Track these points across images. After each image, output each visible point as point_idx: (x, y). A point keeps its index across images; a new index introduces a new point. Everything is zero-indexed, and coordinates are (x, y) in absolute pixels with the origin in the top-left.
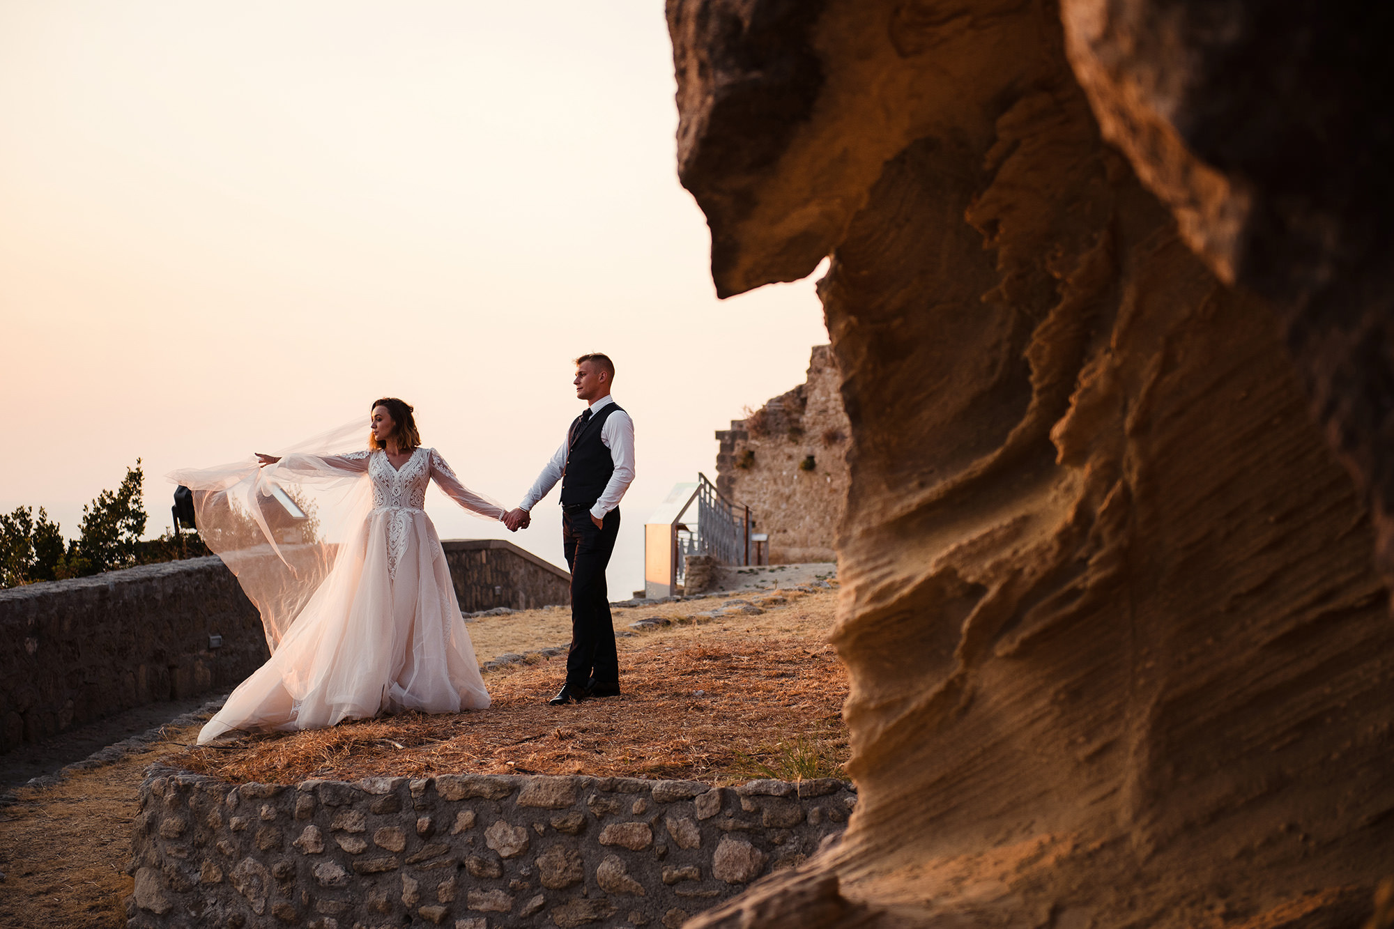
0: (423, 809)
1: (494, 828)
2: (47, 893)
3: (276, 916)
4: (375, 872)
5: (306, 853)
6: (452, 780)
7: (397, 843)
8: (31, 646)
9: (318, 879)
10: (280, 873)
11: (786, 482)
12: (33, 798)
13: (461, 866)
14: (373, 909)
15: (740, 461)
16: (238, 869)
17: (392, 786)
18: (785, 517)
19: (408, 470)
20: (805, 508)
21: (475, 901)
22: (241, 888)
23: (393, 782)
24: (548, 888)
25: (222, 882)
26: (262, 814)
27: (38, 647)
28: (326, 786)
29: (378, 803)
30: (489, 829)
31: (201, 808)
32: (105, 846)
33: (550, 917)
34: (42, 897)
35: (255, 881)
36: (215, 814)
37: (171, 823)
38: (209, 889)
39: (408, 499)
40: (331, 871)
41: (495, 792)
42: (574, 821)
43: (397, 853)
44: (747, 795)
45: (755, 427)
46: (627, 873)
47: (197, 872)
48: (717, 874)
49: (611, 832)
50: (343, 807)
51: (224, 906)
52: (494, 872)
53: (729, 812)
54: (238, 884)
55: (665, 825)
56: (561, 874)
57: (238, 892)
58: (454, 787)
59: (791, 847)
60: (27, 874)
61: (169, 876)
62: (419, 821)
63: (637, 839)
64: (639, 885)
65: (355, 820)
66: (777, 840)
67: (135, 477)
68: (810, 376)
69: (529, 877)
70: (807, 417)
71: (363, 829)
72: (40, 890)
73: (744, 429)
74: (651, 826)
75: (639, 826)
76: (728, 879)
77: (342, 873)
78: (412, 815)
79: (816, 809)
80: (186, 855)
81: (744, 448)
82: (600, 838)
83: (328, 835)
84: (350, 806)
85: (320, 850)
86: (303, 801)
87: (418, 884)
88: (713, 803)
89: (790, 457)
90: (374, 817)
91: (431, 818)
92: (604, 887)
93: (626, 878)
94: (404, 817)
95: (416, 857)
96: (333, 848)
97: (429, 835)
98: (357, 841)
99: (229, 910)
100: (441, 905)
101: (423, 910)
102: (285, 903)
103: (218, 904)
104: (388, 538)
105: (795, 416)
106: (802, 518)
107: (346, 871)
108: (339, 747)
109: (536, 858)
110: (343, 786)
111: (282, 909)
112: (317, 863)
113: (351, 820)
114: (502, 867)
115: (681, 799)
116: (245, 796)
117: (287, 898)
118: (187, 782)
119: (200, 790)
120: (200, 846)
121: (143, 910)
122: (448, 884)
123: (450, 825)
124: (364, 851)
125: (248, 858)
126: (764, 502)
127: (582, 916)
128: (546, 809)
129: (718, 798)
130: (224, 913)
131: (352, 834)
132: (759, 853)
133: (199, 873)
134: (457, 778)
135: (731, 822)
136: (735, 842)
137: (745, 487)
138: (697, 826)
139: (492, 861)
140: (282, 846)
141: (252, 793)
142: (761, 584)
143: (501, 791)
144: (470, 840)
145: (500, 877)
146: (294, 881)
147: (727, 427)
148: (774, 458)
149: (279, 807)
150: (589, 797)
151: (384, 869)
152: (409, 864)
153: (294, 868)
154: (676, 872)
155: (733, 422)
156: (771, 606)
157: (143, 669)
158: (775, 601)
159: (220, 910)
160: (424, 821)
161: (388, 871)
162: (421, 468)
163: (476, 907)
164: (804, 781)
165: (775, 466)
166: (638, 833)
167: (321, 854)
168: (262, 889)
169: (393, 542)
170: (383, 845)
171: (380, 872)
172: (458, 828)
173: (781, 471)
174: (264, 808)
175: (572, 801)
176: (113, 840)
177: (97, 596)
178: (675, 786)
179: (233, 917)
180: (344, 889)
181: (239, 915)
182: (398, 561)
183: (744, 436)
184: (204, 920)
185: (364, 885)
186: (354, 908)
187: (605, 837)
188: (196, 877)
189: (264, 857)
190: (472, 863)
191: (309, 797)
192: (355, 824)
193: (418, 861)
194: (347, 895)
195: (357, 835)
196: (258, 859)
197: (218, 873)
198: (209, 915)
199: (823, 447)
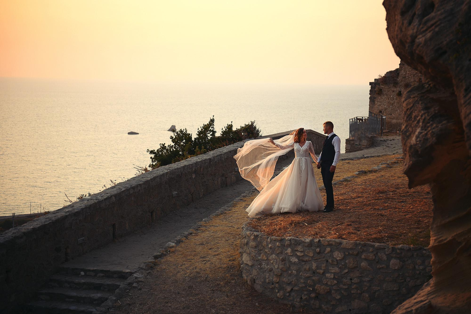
0: (318, 247)
1: (335, 253)
2: (217, 255)
3: (281, 269)
4: (306, 261)
5: (288, 255)
6: (325, 240)
7: (311, 254)
8: (194, 176)
9: (291, 261)
10: (282, 259)
11: (392, 99)
12: (205, 225)
13: (327, 261)
14: (305, 270)
15: (377, 92)
16: (271, 257)
17: (310, 241)
18: (391, 110)
19: (304, 148)
20: (398, 107)
21: (331, 270)
22: (272, 262)
23: (310, 240)
24: (349, 268)
25: (267, 260)
26: (277, 245)
27: (195, 176)
28: (293, 239)
29: (306, 245)
30: (334, 253)
31: (261, 241)
32: (228, 241)
33: (349, 275)
34: (217, 256)
35: (275, 260)
36: (265, 243)
37: (252, 244)
38: (263, 261)
39: (304, 155)
40: (294, 260)
41: (336, 244)
42: (355, 253)
43: (311, 257)
44: (398, 249)
45: (382, 82)
46: (368, 265)
47: (260, 256)
48: (391, 267)
49: (364, 256)
50: (298, 245)
51: (267, 265)
52: (336, 263)
53: (394, 253)
54: (271, 261)
55: (378, 255)
56: (352, 265)
57: (271, 262)
58: (325, 242)
59: (409, 262)
60: (210, 249)
61: (253, 257)
62: (317, 249)
63: (371, 258)
64: (371, 269)
65: (301, 248)
66: (406, 260)
67: (212, 121)
68: (400, 66)
69: (344, 265)
70: (399, 79)
71: (303, 250)
72: (215, 254)
73: (379, 82)
74: (374, 255)
75: (371, 255)
76: (394, 269)
77: (297, 260)
78: (315, 248)
79: (416, 253)
80: (257, 252)
81: (379, 88)
82: (362, 257)
83: (293, 251)
84: (299, 244)
85: (292, 254)
86: (287, 243)
87: (317, 265)
88: (390, 250)
89: (393, 91)
90: (305, 248)
91: (320, 249)
92: (363, 268)
93: (368, 267)
94: (313, 248)
95: (316, 258)
96: (295, 254)
97: (319, 253)
98: (301, 253)
99: (268, 266)
100: (322, 270)
101: (318, 271)
102: (283, 266)
103: (265, 265)
104: (299, 165)
105: (395, 78)
106: (397, 110)
107: (298, 260)
108: (291, 224)
109: (346, 261)
110: (298, 240)
111: (282, 268)
112: (291, 258)
113: (299, 248)
114: (337, 262)
115: (382, 249)
116: (272, 240)
117: (283, 265)
118: (257, 235)
119: (261, 237)
120: (261, 250)
121: (245, 264)
122: (324, 265)
123: (324, 251)
124: (303, 256)
125: (274, 255)
126: (385, 105)
127: (357, 275)
128: (348, 249)
129: (391, 249)
130: (267, 267)
131: (300, 251)
132: (401, 263)
133: (260, 257)
134: (326, 240)
135: (394, 255)
136: (395, 260)
137: (379, 100)
138: (386, 255)
139: (335, 260)
140: (282, 253)
141: (274, 239)
142: (387, 145)
143: (337, 244)
144: (329, 255)
145: (337, 264)
146: (285, 261)
147: (373, 81)
148: (388, 91)
149: (281, 243)
150: (359, 247)
151: (308, 260)
152: (314, 260)
153: (285, 258)
154: (381, 266)
155: (375, 79)
156: (394, 164)
157: (219, 179)
158: (395, 163)
159: (266, 266)
160: (318, 250)
161: (309, 261)
162: (308, 147)
163: (331, 271)
164: (413, 247)
165: (388, 94)
166: (371, 256)
167: (292, 255)
168: (277, 262)
169: (301, 166)
170: (308, 255)
171: (307, 261)
172: (326, 252)
173: (390, 96)
174: (278, 243)
175: (355, 247)
176: (229, 239)
177: (209, 161)
178: (381, 245)
179: (270, 269)
180: (298, 264)
181: (271, 268)
182: (302, 171)
183: (379, 84)
184: (262, 268)
185: (303, 263)
186: (300, 269)
187: (363, 257)
188: (260, 258)
189: (277, 255)
190: (330, 261)
191: (289, 242)
192: (301, 249)
193: (316, 259)
194: (299, 266)
195: (301, 252)
196: (276, 255)
197: (266, 257)
198: (263, 267)
199: (404, 88)
